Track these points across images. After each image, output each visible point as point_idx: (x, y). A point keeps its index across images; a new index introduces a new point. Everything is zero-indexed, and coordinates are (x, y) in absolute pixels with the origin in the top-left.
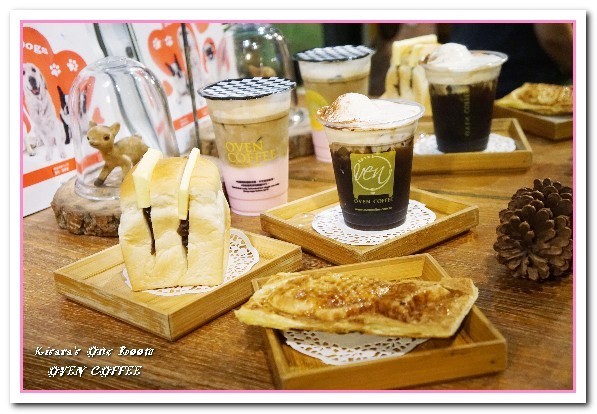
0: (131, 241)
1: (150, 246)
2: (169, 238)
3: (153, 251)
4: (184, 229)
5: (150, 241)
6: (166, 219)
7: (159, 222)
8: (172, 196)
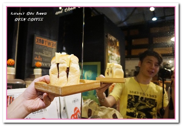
0: (52, 73)
1: (58, 75)
2: (63, 73)
3: (58, 77)
4: (68, 70)
5: (58, 74)
6: (63, 67)
7: (61, 68)
8: (65, 60)
